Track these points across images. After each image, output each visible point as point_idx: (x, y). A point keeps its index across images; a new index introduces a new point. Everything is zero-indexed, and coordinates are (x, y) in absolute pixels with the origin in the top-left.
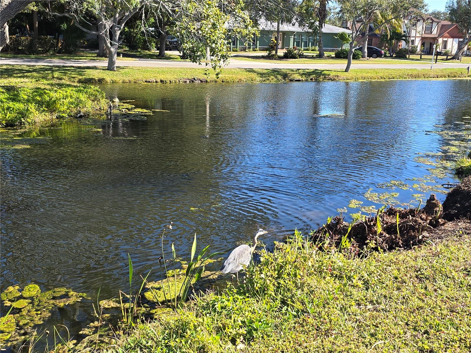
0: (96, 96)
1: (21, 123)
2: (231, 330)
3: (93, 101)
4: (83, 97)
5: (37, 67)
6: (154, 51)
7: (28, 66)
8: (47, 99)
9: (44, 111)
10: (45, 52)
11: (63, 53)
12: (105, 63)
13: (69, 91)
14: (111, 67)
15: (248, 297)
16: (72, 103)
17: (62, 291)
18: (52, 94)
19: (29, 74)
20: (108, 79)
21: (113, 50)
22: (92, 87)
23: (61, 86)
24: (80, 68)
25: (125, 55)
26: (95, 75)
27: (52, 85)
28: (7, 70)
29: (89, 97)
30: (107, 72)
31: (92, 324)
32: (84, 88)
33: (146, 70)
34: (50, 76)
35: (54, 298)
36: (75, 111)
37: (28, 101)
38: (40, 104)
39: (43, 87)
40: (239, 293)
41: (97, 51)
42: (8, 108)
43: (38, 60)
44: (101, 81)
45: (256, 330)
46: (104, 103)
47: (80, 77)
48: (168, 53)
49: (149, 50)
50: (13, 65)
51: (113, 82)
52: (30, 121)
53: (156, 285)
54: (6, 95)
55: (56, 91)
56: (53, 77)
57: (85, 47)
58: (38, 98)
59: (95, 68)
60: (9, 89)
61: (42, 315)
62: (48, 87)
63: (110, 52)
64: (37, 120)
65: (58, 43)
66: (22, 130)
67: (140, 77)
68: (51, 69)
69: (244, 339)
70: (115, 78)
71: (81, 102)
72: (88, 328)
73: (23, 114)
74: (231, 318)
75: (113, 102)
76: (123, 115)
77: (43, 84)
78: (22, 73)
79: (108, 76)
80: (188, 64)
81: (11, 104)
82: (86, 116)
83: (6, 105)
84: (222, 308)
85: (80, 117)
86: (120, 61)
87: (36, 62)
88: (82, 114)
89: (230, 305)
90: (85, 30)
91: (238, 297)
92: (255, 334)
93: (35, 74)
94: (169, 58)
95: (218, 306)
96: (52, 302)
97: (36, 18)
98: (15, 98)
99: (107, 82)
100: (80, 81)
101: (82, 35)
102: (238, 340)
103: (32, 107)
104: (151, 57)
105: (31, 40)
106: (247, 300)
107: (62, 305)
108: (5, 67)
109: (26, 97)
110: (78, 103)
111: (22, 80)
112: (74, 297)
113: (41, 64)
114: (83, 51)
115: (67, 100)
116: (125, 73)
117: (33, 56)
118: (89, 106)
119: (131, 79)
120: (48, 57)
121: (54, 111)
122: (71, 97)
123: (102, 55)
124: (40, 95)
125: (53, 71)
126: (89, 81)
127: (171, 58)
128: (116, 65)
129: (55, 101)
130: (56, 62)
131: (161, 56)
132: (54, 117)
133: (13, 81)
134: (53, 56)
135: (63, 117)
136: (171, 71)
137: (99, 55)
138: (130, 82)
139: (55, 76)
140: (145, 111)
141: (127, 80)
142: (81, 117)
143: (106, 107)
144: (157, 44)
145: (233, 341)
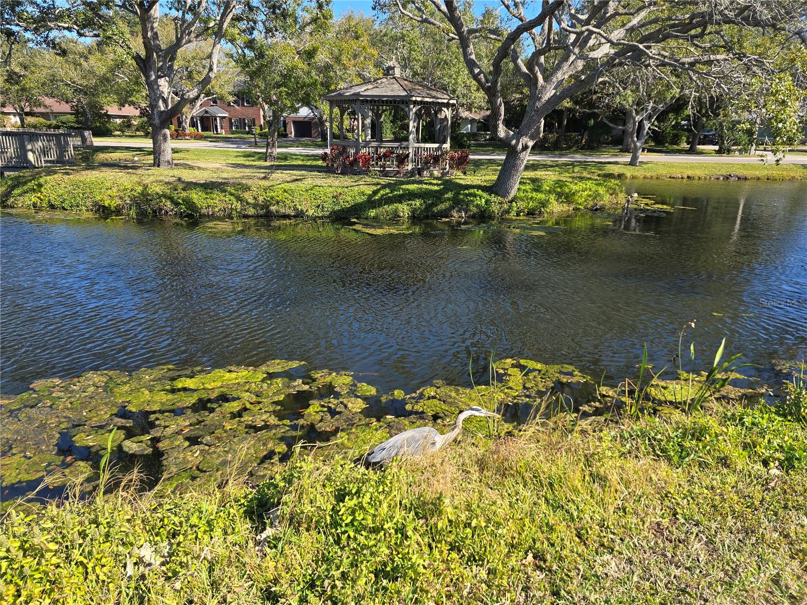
0: (615, 190)
1: (540, 212)
2: (764, 451)
3: (611, 194)
4: (601, 190)
5: (560, 162)
6: (685, 145)
7: (553, 161)
8: (567, 191)
9: (562, 202)
10: (569, 148)
11: (586, 149)
12: (627, 158)
13: (589, 184)
14: (632, 163)
15: (789, 421)
16: (590, 196)
18: (572, 186)
19: (552, 168)
20: (628, 175)
21: (638, 144)
22: (613, 181)
23: (581, 179)
24: (601, 163)
25: (650, 151)
26: (615, 170)
27: (573, 178)
28: (533, 165)
29: (608, 191)
30: (629, 167)
32: (604, 181)
33: (672, 165)
34: (571, 171)
35: (561, 372)
36: (591, 203)
37: (550, 192)
38: (559, 195)
39: (564, 180)
40: (777, 413)
41: (621, 147)
42: (531, 198)
43: (561, 156)
44: (620, 176)
45: (798, 459)
46: (622, 198)
47: (600, 172)
48: (700, 147)
49: (677, 144)
50: (539, 161)
51: (633, 177)
52: (548, 210)
53: (663, 384)
54: (531, 186)
55: (576, 184)
56: (573, 172)
57: (608, 144)
58: (559, 190)
59: (616, 163)
60: (534, 181)
61: (546, 384)
62: (570, 180)
63: (635, 146)
64: (555, 210)
65: (582, 140)
66: (541, 219)
67: (663, 172)
68: (573, 164)
69: (780, 465)
70: (636, 174)
71: (599, 195)
73: (544, 204)
74: (764, 437)
75: (632, 197)
76: (641, 210)
77: (565, 177)
78: (545, 167)
79: (629, 172)
80: (724, 159)
81: (534, 194)
82: (602, 209)
83: (530, 195)
84: (753, 424)
85: (595, 210)
86: (643, 157)
87: (560, 157)
88: (598, 207)
89: (764, 423)
90: (611, 125)
91: (776, 417)
92: (796, 464)
93: (557, 169)
94: (701, 153)
95: (748, 420)
97: (566, 114)
98: (537, 190)
99: (626, 178)
100: (599, 175)
101: (608, 130)
102: (772, 464)
103: (552, 197)
104: (680, 152)
105: (558, 138)
107: (565, 380)
109: (548, 188)
110: (597, 195)
111: (547, 173)
112: (578, 378)
113: (564, 160)
114: (605, 147)
115: (586, 193)
116: (648, 169)
117: (557, 152)
118: (606, 200)
119: (654, 174)
120: (571, 153)
121: (572, 202)
122: (590, 190)
123: (626, 150)
124: (561, 187)
125: (574, 166)
126: (610, 176)
127: (702, 153)
128: (639, 160)
129: (574, 193)
130: (579, 157)
131: (691, 151)
132: (571, 209)
133: (539, 174)
134: (576, 152)
135: (579, 209)
136: (701, 166)
137: (622, 151)
138: (652, 177)
139: (576, 171)
140: (665, 207)
141: (648, 175)
142: (597, 210)
143: (624, 201)
144: (688, 138)
145: (765, 463)
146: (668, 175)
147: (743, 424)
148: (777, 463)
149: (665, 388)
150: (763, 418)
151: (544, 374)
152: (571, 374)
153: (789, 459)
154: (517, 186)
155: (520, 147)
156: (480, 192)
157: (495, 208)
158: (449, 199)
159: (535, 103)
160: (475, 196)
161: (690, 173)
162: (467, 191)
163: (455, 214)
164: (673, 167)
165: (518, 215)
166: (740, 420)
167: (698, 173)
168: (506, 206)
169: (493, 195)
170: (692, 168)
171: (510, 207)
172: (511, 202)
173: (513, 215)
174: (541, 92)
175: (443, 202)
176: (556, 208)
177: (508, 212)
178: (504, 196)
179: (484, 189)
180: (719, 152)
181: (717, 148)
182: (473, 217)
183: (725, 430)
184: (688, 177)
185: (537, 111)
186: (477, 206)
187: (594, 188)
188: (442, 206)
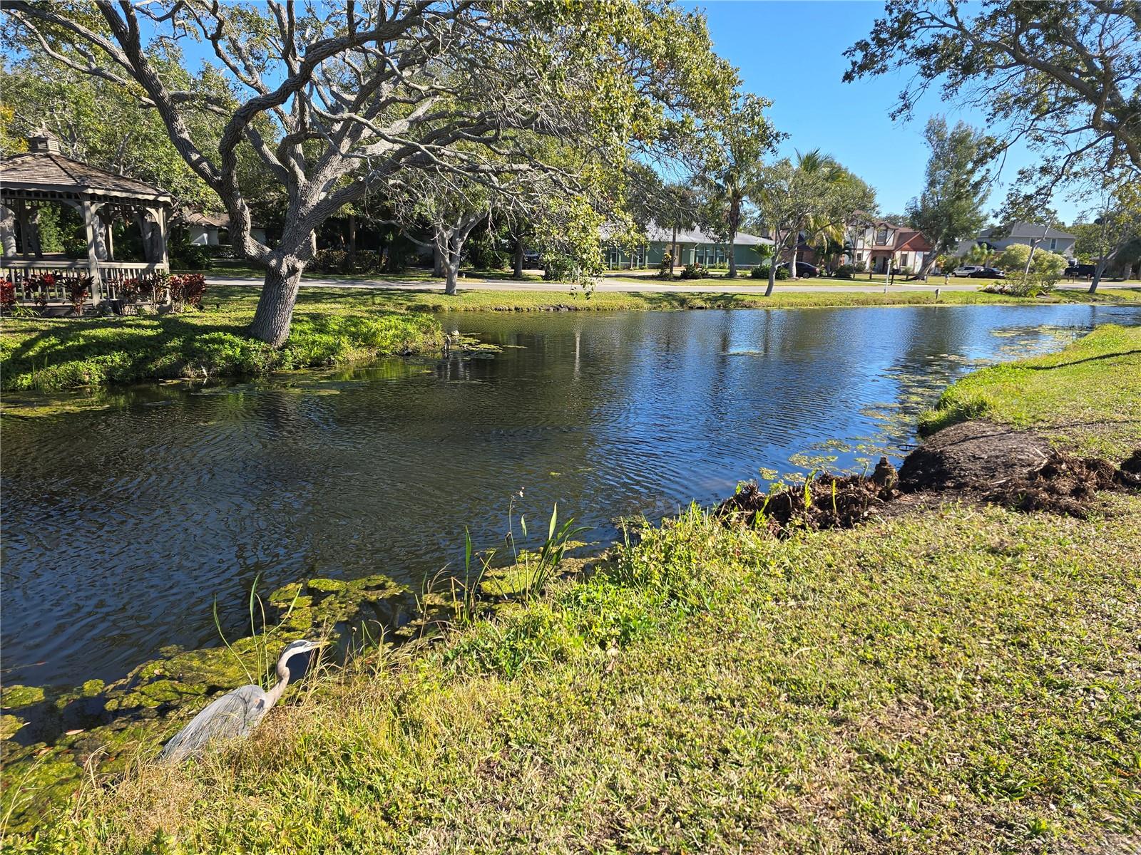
0: (429, 327)
1: (329, 362)
2: (599, 630)
3: (425, 333)
4: (411, 328)
5: (353, 291)
6: (508, 269)
7: (341, 289)
8: (365, 330)
9: (360, 346)
10: (364, 271)
11: (388, 272)
12: (441, 285)
13: (394, 320)
14: (449, 291)
15: (624, 587)
16: (397, 336)
17: (380, 579)
18: (370, 323)
19: (343, 299)
20: (446, 306)
21: (453, 267)
22: (425, 315)
23: (383, 313)
24: (409, 291)
25: (469, 275)
26: (429, 300)
27: (371, 312)
28: (314, 294)
29: (420, 329)
30: (445, 297)
31: (413, 622)
32: (414, 316)
33: (497, 294)
34: (370, 302)
35: (367, 588)
36: (401, 346)
37: (340, 332)
38: (354, 336)
39: (359, 315)
40: (611, 581)
41: (433, 270)
42: (314, 342)
43: (354, 281)
44: (436, 309)
45: (633, 630)
46: (439, 337)
47: (410, 304)
48: (526, 272)
49: (501, 268)
50: (322, 288)
51: (453, 310)
52: (341, 359)
53: (499, 573)
54: (311, 326)
55: (376, 320)
56: (374, 304)
57: (417, 265)
58: (353, 329)
59: (429, 291)
60: (314, 317)
61: (347, 610)
62: (366, 315)
63: (450, 270)
64: (351, 358)
65: (381, 259)
66: (332, 371)
67: (487, 302)
68: (371, 293)
69: (618, 642)
70: (455, 305)
71: (409, 334)
72: (408, 626)
73: (333, 350)
74: (600, 613)
75: (452, 335)
76: (465, 352)
77: (359, 311)
78: (333, 297)
79: (446, 303)
80: (553, 286)
81: (317, 338)
82: (415, 353)
83: (311, 338)
84: (588, 600)
85: (407, 355)
86: (461, 283)
87: (353, 284)
88: (410, 350)
89: (599, 596)
90: (416, 241)
91: (611, 586)
92: (632, 637)
93: (350, 300)
94: (527, 279)
95: (582, 597)
96: (364, 593)
97: (353, 225)
98: (322, 329)
99: (444, 310)
100: (408, 308)
101: (413, 248)
102: (609, 643)
103: (345, 340)
104: (504, 277)
105: (347, 256)
106: (622, 590)
107: (374, 598)
108: (311, 290)
109: (337, 328)
110: (406, 336)
111: (333, 306)
112: (393, 589)
113: (359, 287)
114: (413, 270)
115: (391, 333)
116: (468, 298)
117: (348, 277)
118: (420, 341)
119: (476, 305)
120: (368, 277)
121: (374, 346)
122: (396, 327)
123: (439, 274)
124: (355, 326)
125: (374, 296)
126: (422, 308)
127: (529, 279)
128: (457, 288)
129: (374, 333)
130: (379, 283)
131: (516, 277)
132: (374, 355)
133: (321, 307)
134: (374, 276)
135: (384, 355)
136: (528, 295)
137: (434, 275)
138: (475, 309)
139: (377, 302)
140: (492, 346)
141: (470, 306)
142: (408, 354)
143: (442, 342)
144: (511, 261)
145: (603, 645)
146: (494, 307)
147: (578, 604)
148: (614, 640)
149: (502, 578)
150: (597, 591)
151: (343, 597)
152: (381, 587)
153: (625, 633)
154: (288, 325)
155: (284, 269)
156: (229, 337)
157: (257, 359)
158: (175, 349)
159: (297, 209)
160: (222, 342)
161: (517, 303)
162: (206, 336)
163: (190, 372)
164: (498, 296)
165: (296, 368)
166: (576, 599)
167: (525, 303)
168: (275, 356)
169: (252, 340)
170: (519, 297)
171: (282, 357)
172: (282, 349)
173: (288, 368)
174: (304, 194)
175: (164, 355)
176: (352, 354)
177: (279, 363)
178: (270, 341)
179: (235, 331)
180: (546, 278)
181: (543, 273)
182: (222, 374)
183: (560, 616)
184: (516, 309)
185: (303, 219)
186: (228, 358)
187: (402, 325)
188: (164, 361)
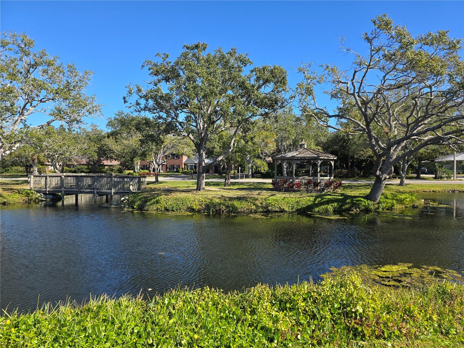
9: (399, 204)
14: (401, 184)
16: (410, 201)
18: (400, 196)
21: (403, 175)
30: (400, 186)
36: (412, 204)
38: (397, 200)
48: (422, 176)
52: (395, 208)
59: (392, 184)
71: (414, 200)
109: (390, 197)
115: (408, 199)
116: (410, 187)
124: (396, 197)
127: (425, 179)
128: (404, 183)
129: (403, 199)
131: (418, 178)
146: (422, 191)
154: (380, 196)
155: (383, 178)
156: (362, 199)
157: (372, 207)
158: (348, 203)
160: (361, 201)
161: (433, 189)
162: (356, 199)
163: (354, 210)
164: (423, 186)
165: (383, 210)
167: (437, 189)
168: (376, 206)
169: (369, 201)
170: (433, 186)
171: (379, 206)
172: (378, 203)
173: (380, 210)
174: (392, 155)
175: (347, 204)
176: (398, 207)
177: (378, 208)
178: (374, 201)
179: (364, 198)
180: (435, 178)
181: (434, 176)
182: (362, 211)
184: (433, 191)
186: (364, 206)
187: (410, 197)
188: (347, 206)
